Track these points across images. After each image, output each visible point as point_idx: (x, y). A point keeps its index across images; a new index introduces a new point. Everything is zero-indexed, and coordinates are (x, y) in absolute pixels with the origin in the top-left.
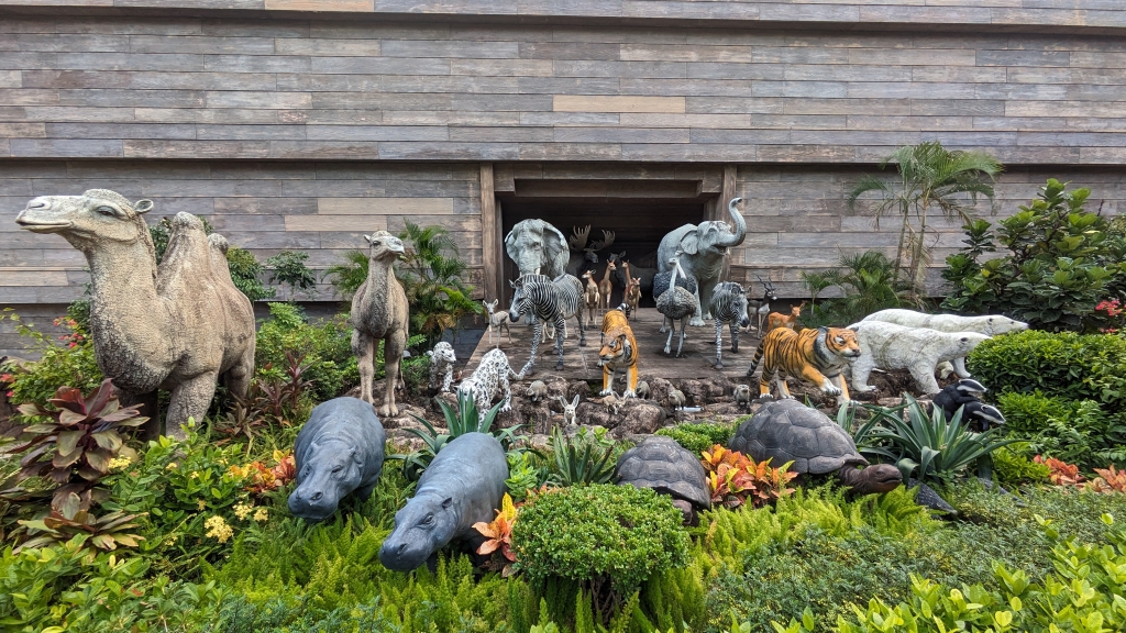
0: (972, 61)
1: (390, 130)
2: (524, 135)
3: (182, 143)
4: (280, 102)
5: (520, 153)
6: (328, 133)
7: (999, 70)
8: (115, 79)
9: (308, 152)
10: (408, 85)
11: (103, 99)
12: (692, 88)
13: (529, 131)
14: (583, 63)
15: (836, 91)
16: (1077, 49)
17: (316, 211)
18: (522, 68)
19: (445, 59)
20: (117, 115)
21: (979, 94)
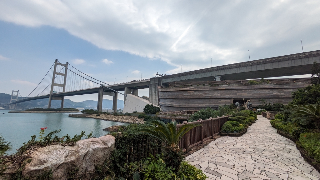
0: (269, 90)
3: (213, 97)
5: (235, 97)
7: (272, 91)
8: (208, 93)
9: (221, 98)
10: (227, 93)
12: (247, 93)
14: (239, 92)
16: (278, 89)
20: (209, 96)
21: (270, 93)
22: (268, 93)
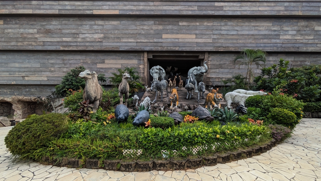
0: (271, 24)
1: (122, 43)
2: (155, 44)
3: (74, 46)
4: (96, 36)
5: (154, 49)
6: (108, 44)
7: (278, 27)
8: (58, 31)
9: (103, 48)
10: (127, 32)
11: (55, 36)
12: (197, 32)
13: (156, 43)
14: (170, 26)
15: (235, 33)
16: (300, 21)
17: (104, 63)
18: (155, 27)
19: (136, 26)
20: (59, 40)
21: (273, 33)
22: (265, 36)
